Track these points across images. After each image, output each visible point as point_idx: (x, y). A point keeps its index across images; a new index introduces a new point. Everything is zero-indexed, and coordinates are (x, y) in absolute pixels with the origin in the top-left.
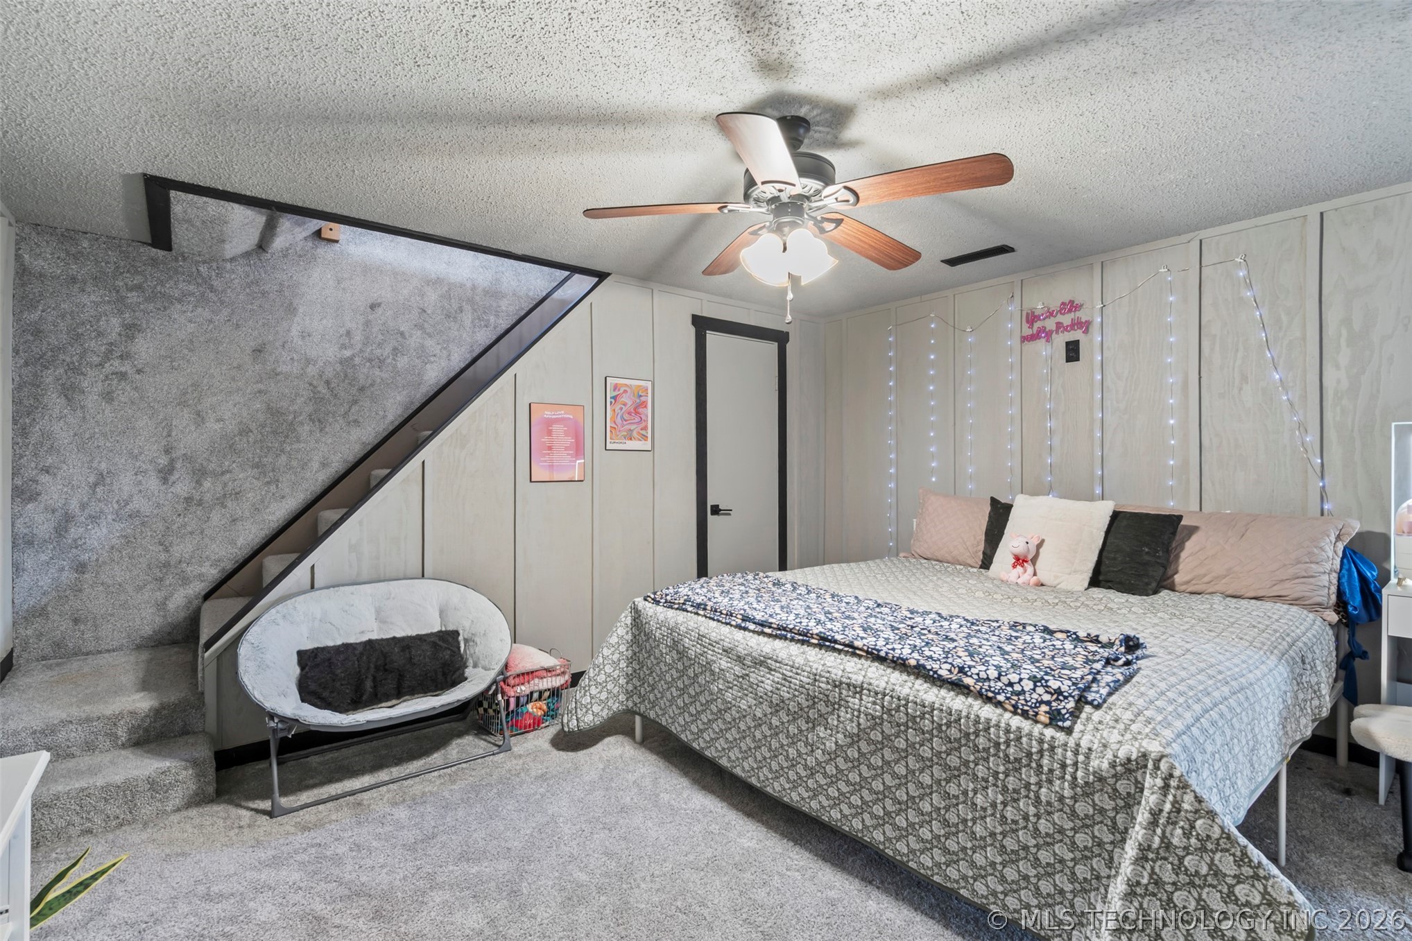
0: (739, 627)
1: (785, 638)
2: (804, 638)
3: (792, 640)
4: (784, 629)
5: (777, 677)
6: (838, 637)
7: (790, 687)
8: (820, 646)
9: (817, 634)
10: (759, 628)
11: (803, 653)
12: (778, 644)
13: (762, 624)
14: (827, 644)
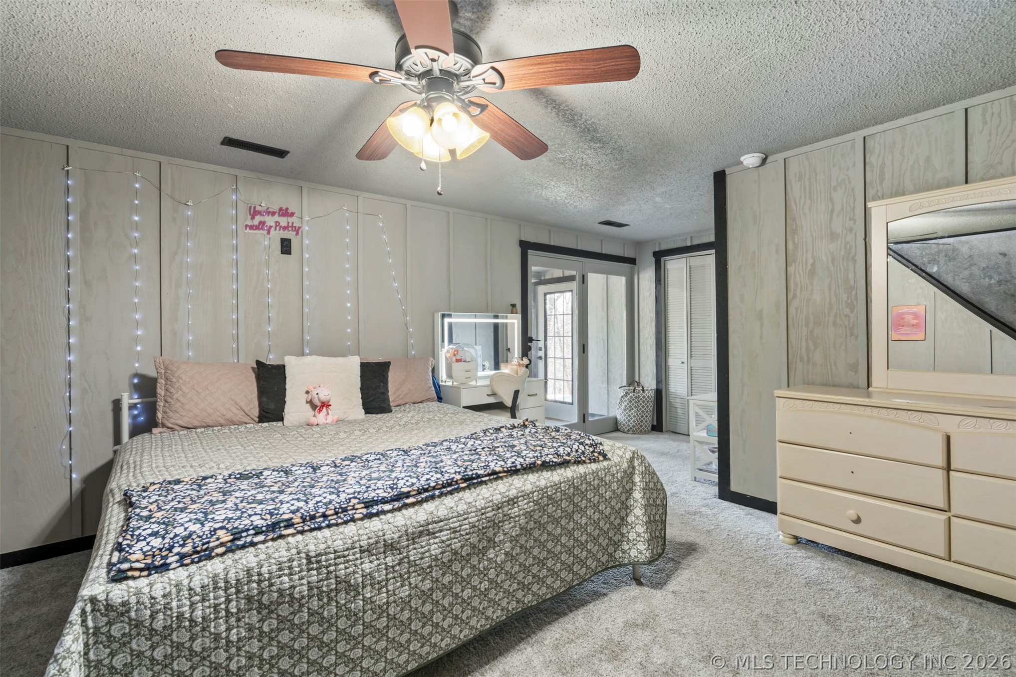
0: (369, 516)
1: (433, 497)
2: (449, 488)
3: (441, 495)
4: (426, 490)
5: (444, 535)
6: (481, 472)
7: (462, 535)
8: (468, 487)
9: (461, 479)
10: (397, 504)
11: (461, 499)
12: (429, 506)
13: (397, 498)
14: (475, 481)
